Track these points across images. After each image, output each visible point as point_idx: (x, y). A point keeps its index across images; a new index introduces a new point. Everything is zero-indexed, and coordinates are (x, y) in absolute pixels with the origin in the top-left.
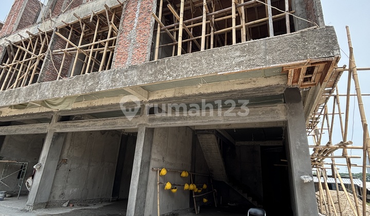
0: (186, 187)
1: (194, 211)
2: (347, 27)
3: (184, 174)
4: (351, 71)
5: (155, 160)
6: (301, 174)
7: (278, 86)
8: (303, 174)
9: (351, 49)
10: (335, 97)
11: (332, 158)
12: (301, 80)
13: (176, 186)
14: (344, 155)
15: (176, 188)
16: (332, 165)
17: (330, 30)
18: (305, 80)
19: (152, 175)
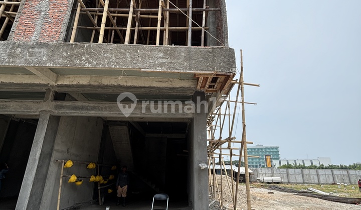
0: (93, 178)
1: (97, 203)
2: (241, 50)
3: (91, 166)
4: (240, 84)
5: (58, 151)
6: (199, 163)
7: (189, 89)
8: (201, 162)
9: (242, 68)
10: (228, 102)
11: (220, 149)
12: (207, 86)
13: (81, 179)
14: (229, 147)
15: (81, 181)
16: (220, 155)
17: (232, 51)
18: (210, 87)
19: (53, 168)
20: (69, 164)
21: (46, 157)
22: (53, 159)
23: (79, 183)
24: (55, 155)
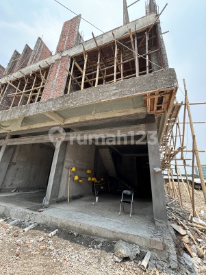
0: (89, 179)
2: (184, 80)
3: (88, 172)
4: (185, 105)
5: (68, 161)
7: (141, 113)
8: (155, 167)
9: (186, 91)
10: (177, 124)
11: (176, 160)
12: (155, 108)
16: (176, 166)
17: (172, 70)
19: (65, 171)
20: (74, 169)
21: (60, 164)
22: (65, 166)
23: (80, 181)
24: (66, 164)
